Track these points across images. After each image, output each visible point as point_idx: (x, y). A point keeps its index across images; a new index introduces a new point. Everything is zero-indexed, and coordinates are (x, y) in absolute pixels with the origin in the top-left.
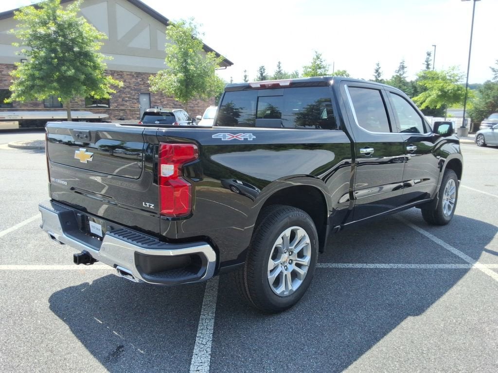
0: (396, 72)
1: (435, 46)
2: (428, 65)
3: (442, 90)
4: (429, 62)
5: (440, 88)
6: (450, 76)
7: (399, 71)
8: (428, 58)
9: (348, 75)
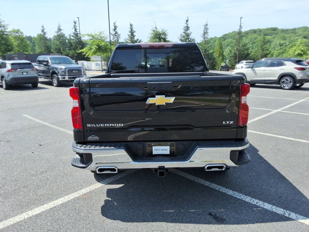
0: (56, 33)
1: (79, 18)
2: (76, 29)
3: (98, 45)
4: (76, 28)
5: (97, 44)
6: (100, 37)
7: (58, 32)
8: (75, 25)
9: (22, 33)
